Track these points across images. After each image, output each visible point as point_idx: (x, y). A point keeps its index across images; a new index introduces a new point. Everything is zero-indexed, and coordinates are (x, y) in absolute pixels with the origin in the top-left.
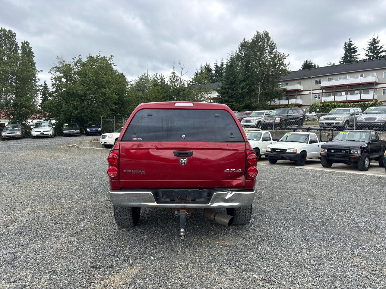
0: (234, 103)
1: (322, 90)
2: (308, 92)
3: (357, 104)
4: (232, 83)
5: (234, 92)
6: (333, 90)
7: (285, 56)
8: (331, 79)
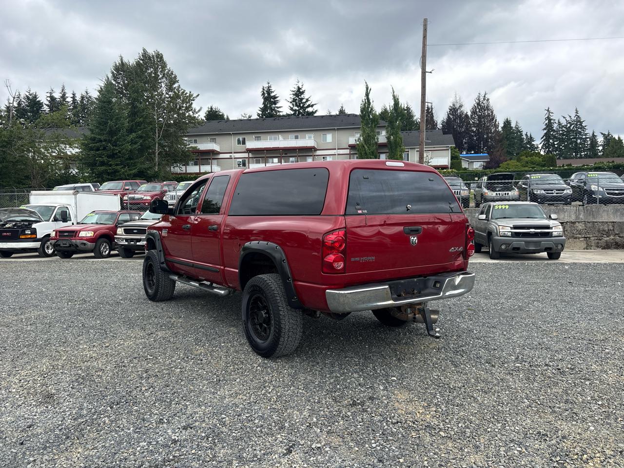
0: (118, 167)
1: (247, 154)
2: (228, 156)
4: (112, 133)
5: (117, 148)
6: (262, 154)
8: (258, 138)
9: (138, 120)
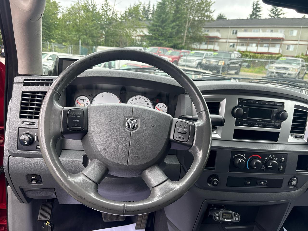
0: (163, 41)
1: (237, 40)
2: (224, 40)
3: (265, 56)
4: (163, 22)
5: (164, 31)
6: (246, 40)
7: (212, 3)
8: (246, 31)
9: (178, 15)
